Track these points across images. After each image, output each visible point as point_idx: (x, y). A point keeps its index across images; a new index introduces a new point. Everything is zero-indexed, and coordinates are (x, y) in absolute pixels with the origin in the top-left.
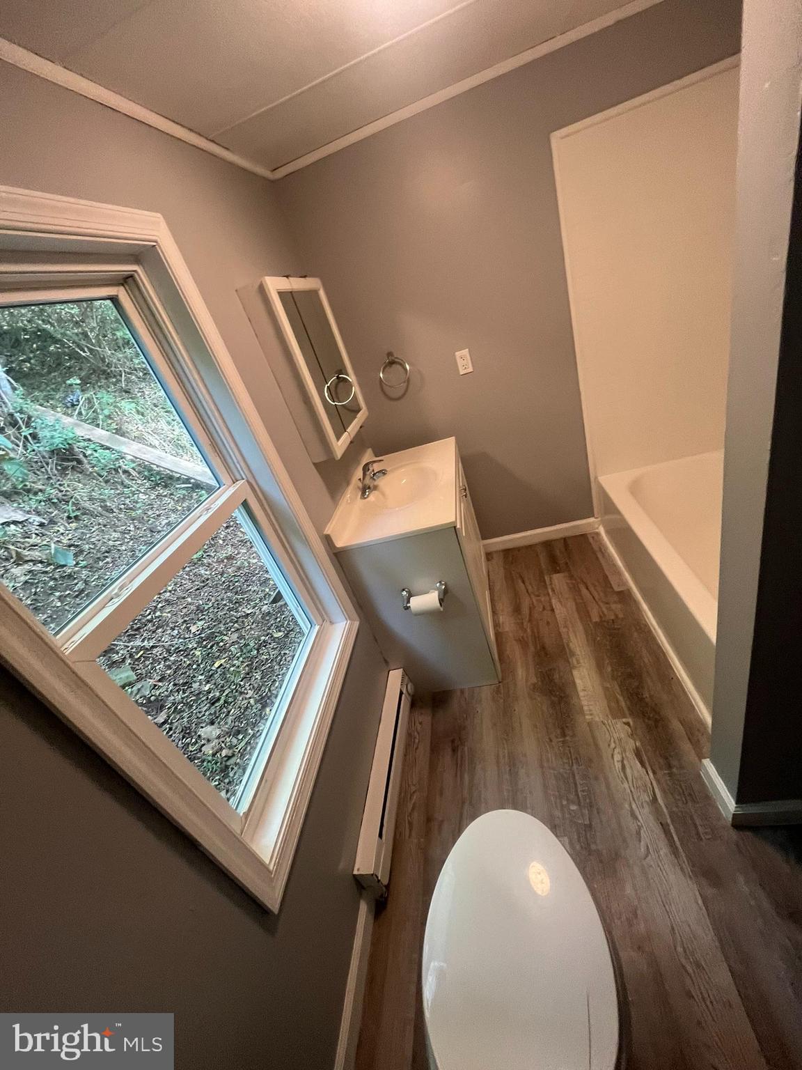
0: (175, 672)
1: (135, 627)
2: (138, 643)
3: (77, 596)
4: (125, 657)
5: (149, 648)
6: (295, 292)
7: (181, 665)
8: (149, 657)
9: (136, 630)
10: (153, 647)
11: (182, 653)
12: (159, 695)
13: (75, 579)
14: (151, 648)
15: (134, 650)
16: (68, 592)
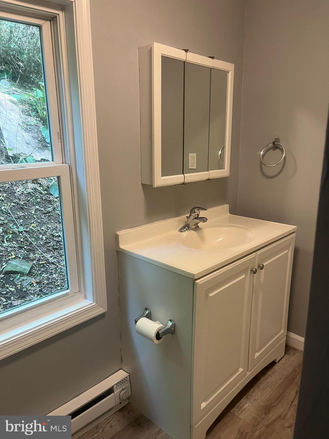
0: (48, 284)
1: (55, 247)
2: (48, 256)
3: (44, 214)
4: (35, 259)
5: (50, 262)
6: (186, 62)
7: (55, 282)
8: (45, 267)
9: (54, 249)
10: (53, 263)
11: (62, 276)
12: (29, 290)
13: (51, 204)
14: (51, 263)
15: (42, 258)
16: (42, 209)
